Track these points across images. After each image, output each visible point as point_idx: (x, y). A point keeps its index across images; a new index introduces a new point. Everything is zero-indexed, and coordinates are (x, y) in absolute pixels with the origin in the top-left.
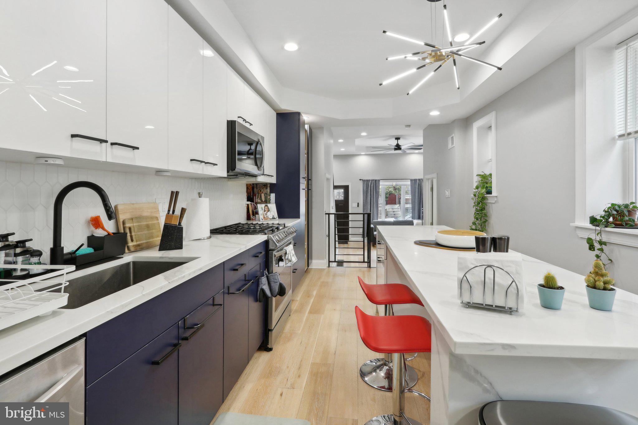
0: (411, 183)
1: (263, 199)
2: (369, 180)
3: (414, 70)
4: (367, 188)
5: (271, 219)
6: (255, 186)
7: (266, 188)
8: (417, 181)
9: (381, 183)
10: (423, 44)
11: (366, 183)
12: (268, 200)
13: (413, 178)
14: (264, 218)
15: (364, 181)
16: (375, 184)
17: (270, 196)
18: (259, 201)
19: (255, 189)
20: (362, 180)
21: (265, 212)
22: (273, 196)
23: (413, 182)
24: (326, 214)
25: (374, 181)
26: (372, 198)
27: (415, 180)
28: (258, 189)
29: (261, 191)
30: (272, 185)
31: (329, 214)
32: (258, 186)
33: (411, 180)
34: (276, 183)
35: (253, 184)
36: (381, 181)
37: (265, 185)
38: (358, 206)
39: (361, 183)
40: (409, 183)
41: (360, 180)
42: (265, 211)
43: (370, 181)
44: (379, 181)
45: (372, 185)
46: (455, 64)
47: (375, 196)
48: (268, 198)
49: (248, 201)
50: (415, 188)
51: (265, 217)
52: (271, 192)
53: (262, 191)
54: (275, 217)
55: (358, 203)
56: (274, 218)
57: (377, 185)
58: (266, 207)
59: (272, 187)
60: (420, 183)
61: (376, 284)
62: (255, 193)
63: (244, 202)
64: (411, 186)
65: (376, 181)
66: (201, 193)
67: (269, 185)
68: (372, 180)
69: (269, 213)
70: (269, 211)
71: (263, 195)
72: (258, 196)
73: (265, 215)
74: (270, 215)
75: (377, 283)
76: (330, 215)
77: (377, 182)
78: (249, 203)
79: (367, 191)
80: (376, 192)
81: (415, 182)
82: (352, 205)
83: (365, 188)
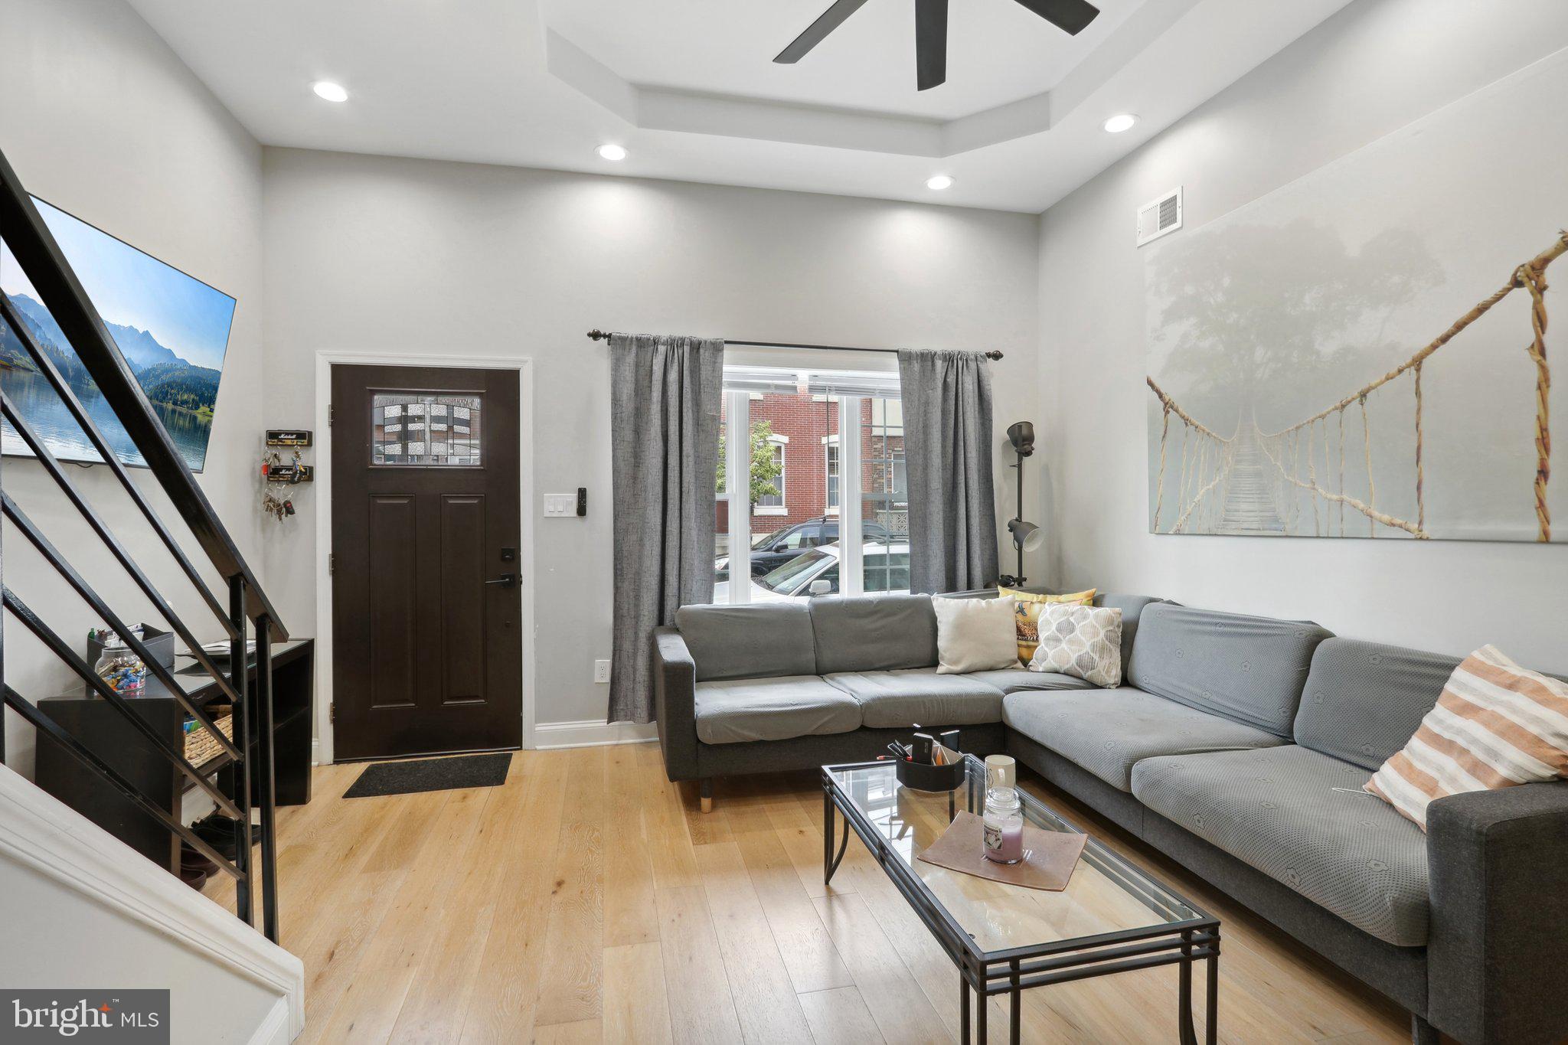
0: (904, 372)
2: (656, 342)
4: (641, 392)
8: (939, 363)
9: (732, 367)
11: (631, 358)
13: (916, 346)
15: (618, 344)
16: (692, 372)
20: (609, 336)
23: (916, 366)
25: (687, 349)
26: (673, 461)
27: (927, 358)
33: (905, 358)
36: (728, 352)
38: (582, 511)
39: (600, 356)
40: (891, 376)
41: (595, 335)
43: (662, 349)
44: (717, 347)
45: (673, 376)
47: (696, 446)
50: (927, 404)
55: (582, 494)
57: (705, 372)
60: (951, 379)
64: (906, 393)
65: (696, 347)
68: (674, 344)
77: (705, 355)
79: (640, 414)
80: (697, 423)
81: (923, 371)
82: (538, 503)
83: (627, 390)
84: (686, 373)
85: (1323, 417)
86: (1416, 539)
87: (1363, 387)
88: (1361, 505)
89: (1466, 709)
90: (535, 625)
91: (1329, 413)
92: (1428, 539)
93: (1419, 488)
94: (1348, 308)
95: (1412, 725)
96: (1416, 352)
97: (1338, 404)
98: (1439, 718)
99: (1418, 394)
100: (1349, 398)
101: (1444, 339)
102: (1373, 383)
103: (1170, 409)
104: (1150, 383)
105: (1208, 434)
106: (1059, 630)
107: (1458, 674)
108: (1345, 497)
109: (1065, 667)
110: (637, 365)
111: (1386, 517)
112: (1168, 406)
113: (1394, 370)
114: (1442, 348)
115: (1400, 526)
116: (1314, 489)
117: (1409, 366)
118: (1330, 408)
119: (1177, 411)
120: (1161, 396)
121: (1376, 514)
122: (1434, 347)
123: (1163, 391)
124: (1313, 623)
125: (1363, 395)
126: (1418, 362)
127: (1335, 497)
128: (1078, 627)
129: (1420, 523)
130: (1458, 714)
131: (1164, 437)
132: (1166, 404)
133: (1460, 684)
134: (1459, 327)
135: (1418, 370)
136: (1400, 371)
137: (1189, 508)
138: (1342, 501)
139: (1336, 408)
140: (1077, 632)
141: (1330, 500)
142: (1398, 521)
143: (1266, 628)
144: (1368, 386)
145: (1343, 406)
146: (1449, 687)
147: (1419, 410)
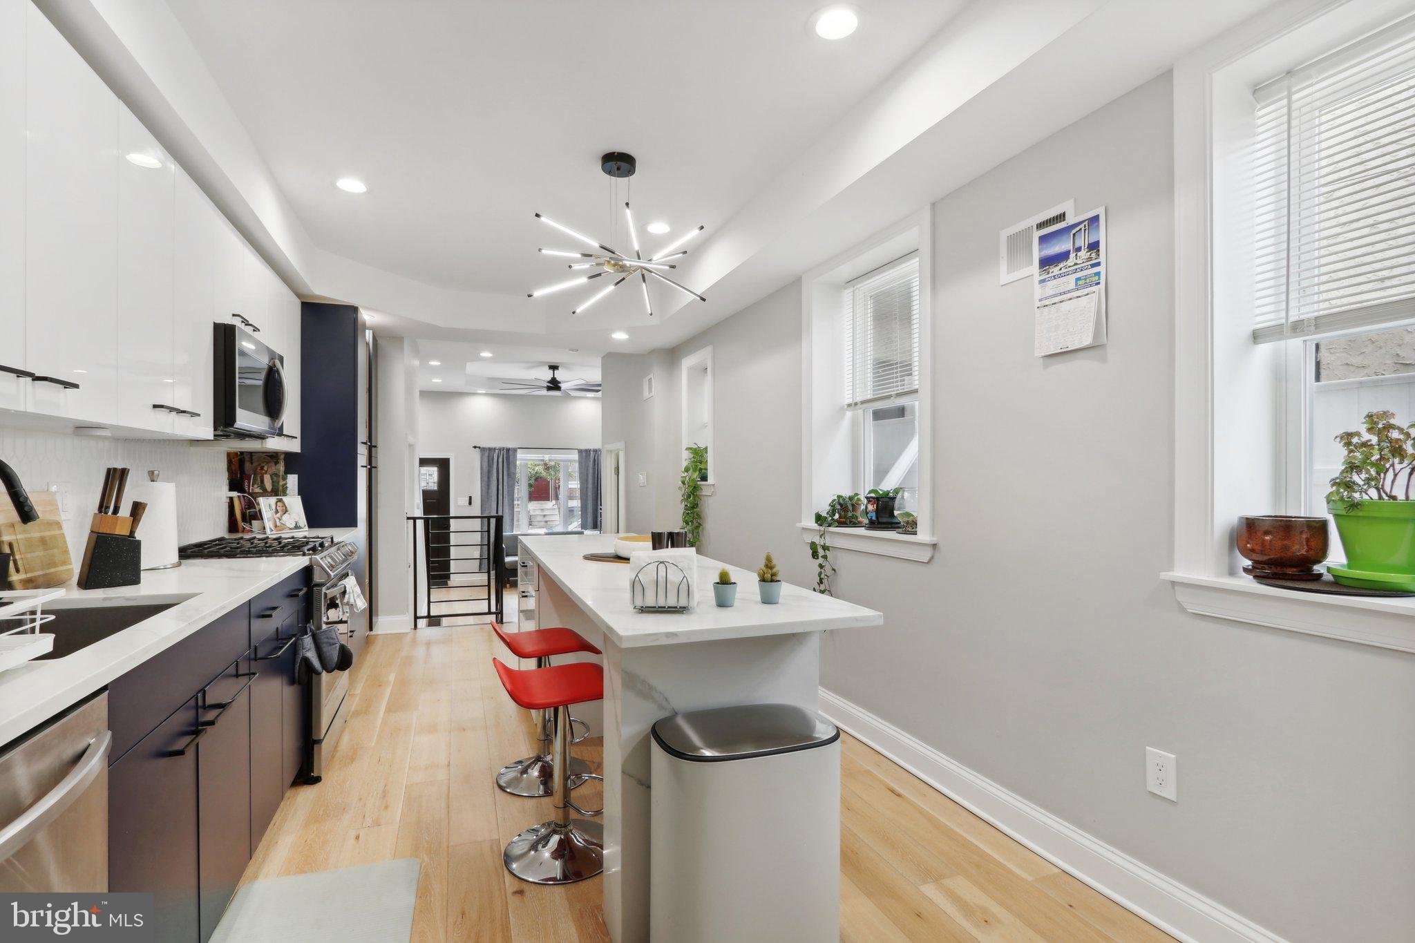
0: (580, 456)
1: (269, 486)
2: (495, 449)
3: (583, 280)
4: (490, 465)
5: (291, 529)
6: (247, 457)
7: (276, 463)
8: (592, 453)
9: (520, 455)
10: (597, 245)
11: (487, 454)
12: (281, 488)
13: (583, 447)
14: (276, 526)
15: (482, 450)
16: (507, 457)
17: (285, 479)
18: (258, 490)
19: (247, 465)
20: (479, 447)
21: (279, 515)
22: (292, 481)
23: (584, 454)
24: (408, 518)
25: (505, 451)
26: (500, 488)
27: (587, 451)
28: (255, 464)
29: (262, 468)
30: (289, 456)
31: (414, 519)
32: (254, 457)
33: (580, 451)
34: (300, 452)
35: (242, 453)
36: (518, 450)
37: (273, 456)
38: (470, 503)
39: (477, 453)
40: (575, 456)
41: (475, 447)
42: (277, 512)
43: (497, 451)
44: (515, 450)
45: (500, 460)
46: (644, 280)
47: (508, 482)
48: (282, 483)
49: (231, 489)
50: (588, 466)
51: (278, 524)
52: (288, 471)
53: (265, 468)
54: (302, 525)
55: (470, 498)
56: (297, 527)
57: (511, 457)
58: (278, 503)
59: (291, 461)
60: (596, 457)
61: (517, 632)
62: (247, 473)
63: (221, 493)
64: (580, 463)
65: (508, 450)
66: (156, 472)
67: (282, 456)
68: (500, 449)
69: (285, 517)
70: (286, 511)
71: (267, 479)
72: (255, 480)
73: (278, 521)
74: (288, 521)
75: (519, 630)
76: (417, 521)
77: (511, 452)
78: (235, 494)
79: (489, 472)
80: (508, 475)
81: (586, 456)
82: (456, 499)
83: (485, 465)
84: (505, 459)
110: (489, 456)
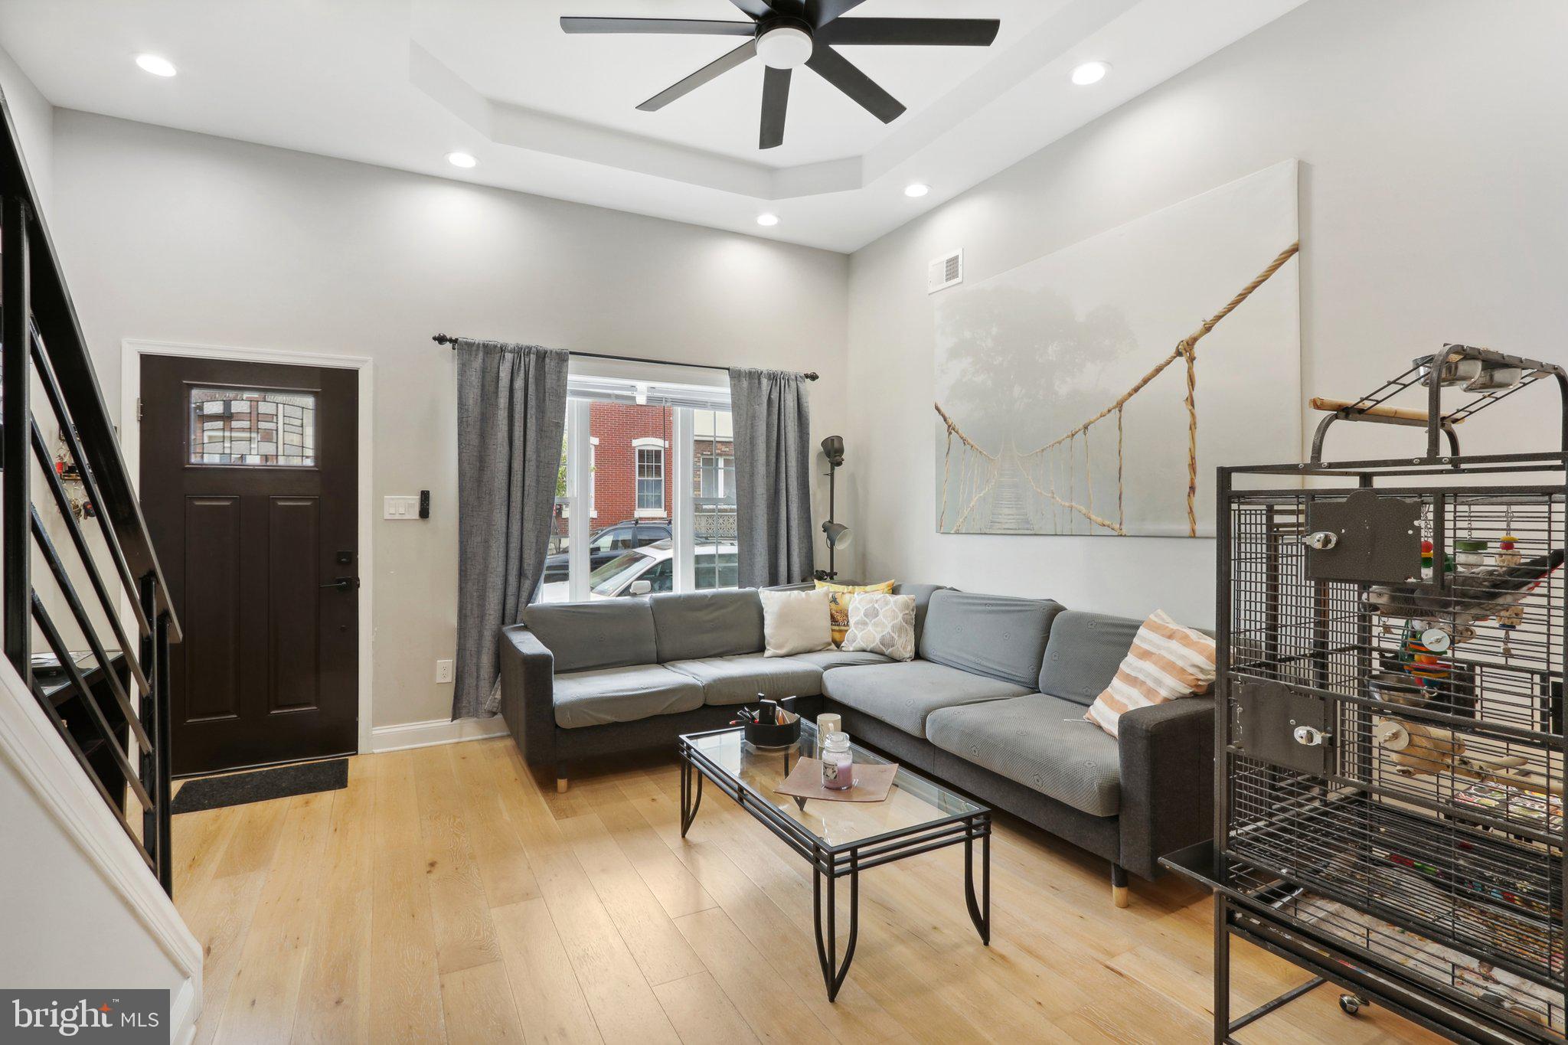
0: (734, 387)
2: (502, 349)
4: (488, 396)
8: (765, 382)
9: (576, 377)
11: (477, 363)
13: (745, 365)
15: (464, 348)
16: (537, 379)
20: (454, 341)
23: (745, 384)
25: (533, 357)
26: (517, 465)
27: (754, 376)
33: (736, 375)
36: (572, 362)
38: (424, 513)
39: (446, 362)
40: (723, 391)
41: (441, 339)
43: (509, 356)
44: (562, 357)
45: (519, 383)
47: (538, 452)
50: (754, 417)
55: (425, 496)
57: (550, 381)
60: (775, 396)
64: (736, 407)
65: (542, 355)
68: (521, 352)
77: (550, 364)
79: (486, 418)
80: (541, 430)
81: (750, 388)
82: (378, 505)
83: (473, 395)
84: (531, 380)
85: (1060, 443)
86: (1118, 536)
87: (1086, 421)
88: (1084, 511)
89: (1145, 655)
90: (373, 628)
91: (1063, 439)
92: (1125, 536)
93: (1120, 498)
94: (1077, 360)
95: (1113, 669)
96: (1120, 398)
97: (1070, 434)
98: (1130, 663)
99: (1120, 428)
100: (1077, 429)
101: (1136, 390)
102: (1092, 420)
103: (953, 431)
104: (937, 409)
105: (980, 452)
106: (866, 615)
107: (1142, 631)
108: (1073, 504)
109: (871, 646)
110: (484, 371)
111: (1099, 520)
112: (951, 428)
113: (1106, 410)
114: (1135, 395)
115: (1109, 527)
116: (1053, 498)
117: (1114, 408)
118: (1065, 436)
119: (957, 432)
120: (945, 420)
121: (1093, 517)
122: (1130, 395)
123: (947, 415)
124: (1052, 600)
125: (1086, 428)
126: (1120, 405)
127: (1067, 504)
128: (881, 612)
129: (1120, 524)
130: (1141, 659)
131: (948, 453)
132: (949, 426)
133: (1144, 638)
134: (1146, 381)
135: (1120, 411)
136: (1109, 411)
137: (966, 513)
138: (1072, 507)
139: (1068, 437)
140: (881, 616)
141: (1064, 506)
142: (1107, 522)
143: (1022, 605)
144: (1088, 421)
145: (1073, 435)
146: (1136, 640)
147: (1121, 440)
